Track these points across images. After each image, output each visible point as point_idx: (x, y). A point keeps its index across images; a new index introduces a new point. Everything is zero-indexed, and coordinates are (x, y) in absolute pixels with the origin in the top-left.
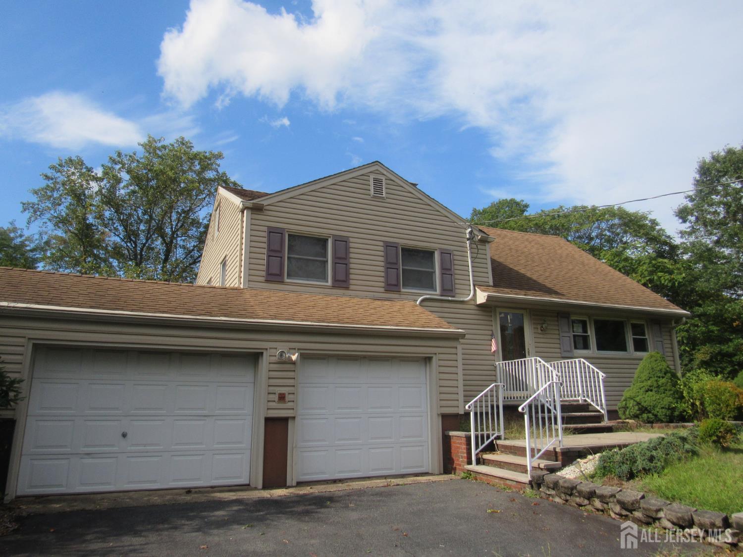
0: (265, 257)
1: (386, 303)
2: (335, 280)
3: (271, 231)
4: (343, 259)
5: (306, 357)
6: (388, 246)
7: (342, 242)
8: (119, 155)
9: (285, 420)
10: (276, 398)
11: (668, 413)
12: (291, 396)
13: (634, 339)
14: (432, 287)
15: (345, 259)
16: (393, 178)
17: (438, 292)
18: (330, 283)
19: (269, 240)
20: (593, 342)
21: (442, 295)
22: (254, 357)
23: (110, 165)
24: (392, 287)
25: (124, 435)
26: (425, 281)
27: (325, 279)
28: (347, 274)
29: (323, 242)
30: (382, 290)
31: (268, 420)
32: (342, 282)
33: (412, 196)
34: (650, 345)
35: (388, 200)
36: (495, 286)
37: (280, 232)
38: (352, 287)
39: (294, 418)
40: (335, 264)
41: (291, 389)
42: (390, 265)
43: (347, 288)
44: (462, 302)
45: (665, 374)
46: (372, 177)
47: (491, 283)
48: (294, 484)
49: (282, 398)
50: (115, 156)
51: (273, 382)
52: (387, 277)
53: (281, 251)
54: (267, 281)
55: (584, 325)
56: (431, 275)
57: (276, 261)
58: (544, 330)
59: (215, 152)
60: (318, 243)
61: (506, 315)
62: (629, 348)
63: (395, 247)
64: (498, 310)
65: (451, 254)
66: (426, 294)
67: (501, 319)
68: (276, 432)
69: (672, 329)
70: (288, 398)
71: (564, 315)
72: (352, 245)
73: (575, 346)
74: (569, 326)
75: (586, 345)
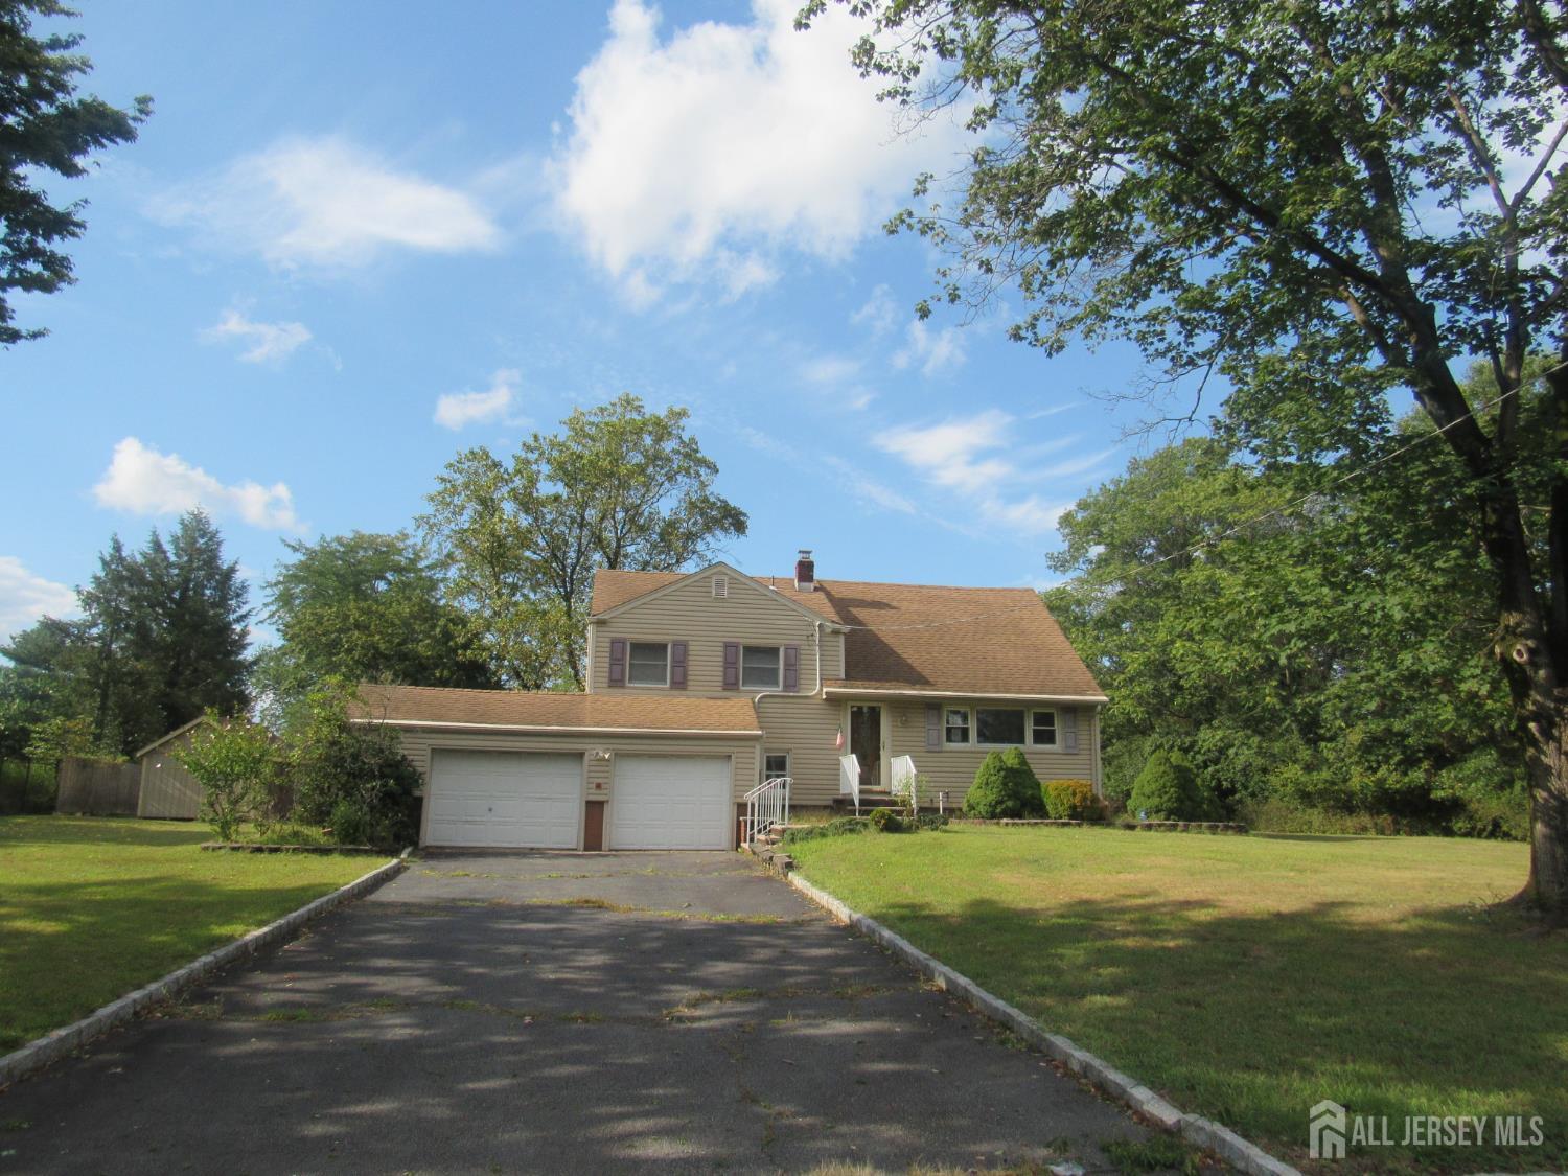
0: (607, 665)
1: (720, 703)
2: (673, 682)
3: (613, 642)
4: (681, 663)
5: (618, 755)
6: (727, 646)
7: (682, 647)
8: (536, 438)
9: (601, 804)
10: (593, 786)
11: (990, 809)
12: (606, 786)
13: (1034, 730)
14: (776, 683)
15: (684, 662)
16: (736, 576)
17: (781, 688)
18: (668, 685)
19: (612, 651)
20: (973, 734)
21: (784, 691)
22: (580, 755)
23: (523, 455)
24: (730, 685)
25: (490, 810)
26: (769, 677)
27: (665, 680)
28: (685, 675)
29: (664, 647)
30: (720, 689)
31: (588, 802)
32: (680, 684)
33: (756, 593)
34: (1058, 736)
35: (730, 600)
36: (848, 676)
37: (623, 642)
38: (689, 688)
39: (608, 801)
40: (673, 667)
41: (606, 780)
42: (729, 664)
43: (685, 689)
44: (807, 697)
45: (999, 771)
46: (714, 578)
47: (843, 676)
48: (607, 849)
49: (598, 786)
50: (531, 442)
51: (592, 774)
52: (725, 676)
53: (623, 658)
54: (610, 686)
55: (965, 718)
56: (775, 671)
57: (617, 668)
58: (905, 724)
59: (677, 409)
60: (658, 649)
61: (860, 708)
62: (1027, 740)
63: (736, 646)
64: (850, 704)
65: (796, 649)
66: (768, 690)
67: (853, 713)
68: (595, 811)
69: (1093, 717)
70: (603, 786)
71: (933, 706)
72: (691, 648)
73: (949, 740)
74: (940, 717)
75: (965, 737)
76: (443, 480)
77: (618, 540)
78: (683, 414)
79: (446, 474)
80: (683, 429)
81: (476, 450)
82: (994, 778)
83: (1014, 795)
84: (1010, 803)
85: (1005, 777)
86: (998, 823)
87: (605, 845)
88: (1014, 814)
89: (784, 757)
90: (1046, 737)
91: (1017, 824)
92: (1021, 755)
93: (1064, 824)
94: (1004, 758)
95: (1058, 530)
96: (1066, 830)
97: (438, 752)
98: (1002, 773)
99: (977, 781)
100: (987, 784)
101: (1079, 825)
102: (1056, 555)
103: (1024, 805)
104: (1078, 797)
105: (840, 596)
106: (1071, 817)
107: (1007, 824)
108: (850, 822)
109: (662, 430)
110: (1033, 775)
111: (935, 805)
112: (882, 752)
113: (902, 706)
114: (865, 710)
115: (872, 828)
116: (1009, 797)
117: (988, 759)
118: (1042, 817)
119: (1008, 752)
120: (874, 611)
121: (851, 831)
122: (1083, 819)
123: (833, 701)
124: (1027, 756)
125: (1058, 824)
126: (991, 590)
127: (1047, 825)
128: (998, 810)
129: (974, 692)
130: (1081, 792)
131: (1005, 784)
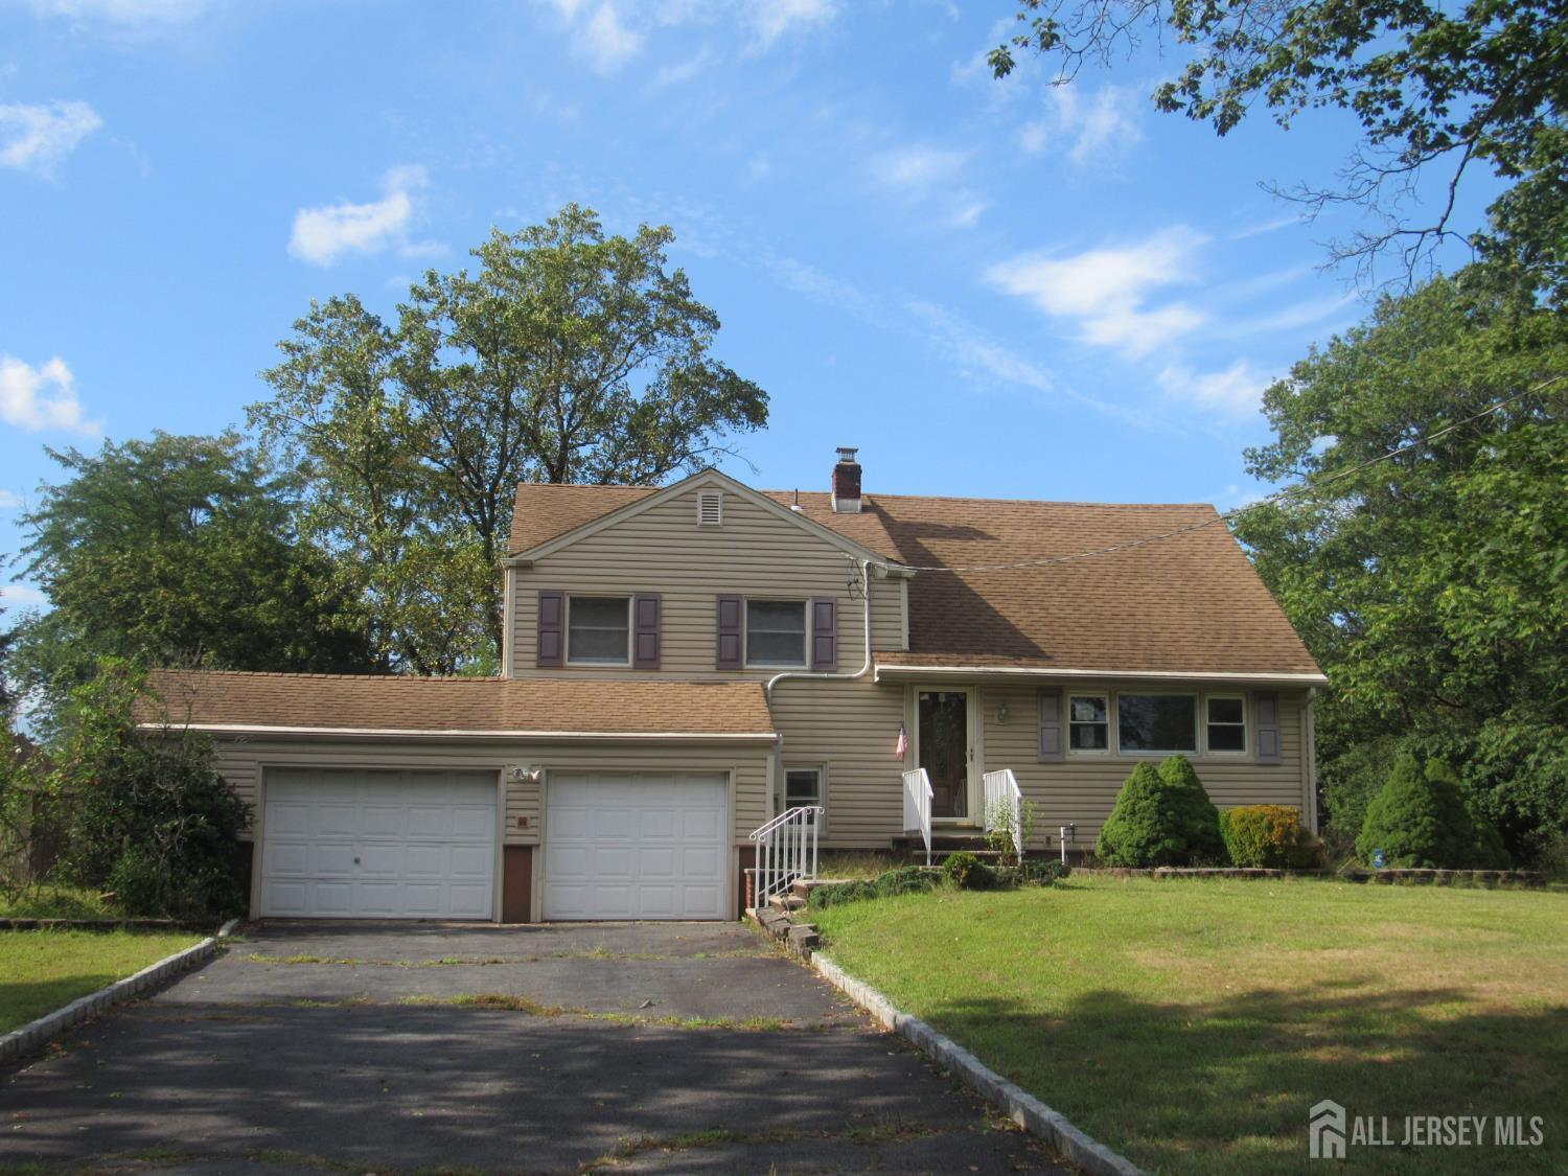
0: (535, 633)
1: (711, 690)
2: (637, 659)
3: (545, 596)
4: (650, 627)
5: (551, 774)
6: (722, 600)
7: (651, 604)
8: (432, 279)
9: (527, 850)
10: (515, 822)
11: (1137, 853)
12: (534, 822)
13: (1210, 728)
14: (801, 659)
15: (654, 626)
16: (736, 491)
17: (808, 666)
18: (630, 664)
19: (541, 611)
20: (1113, 736)
21: (813, 671)
22: (493, 775)
23: (413, 305)
24: (728, 662)
25: (357, 861)
26: (789, 649)
27: (624, 655)
28: (657, 647)
29: (623, 603)
30: (713, 668)
31: (508, 849)
32: (649, 661)
33: (769, 516)
34: (1248, 738)
35: (726, 529)
36: (914, 646)
37: (558, 596)
38: (663, 667)
39: (538, 846)
40: (637, 635)
41: (534, 813)
42: (726, 629)
43: (657, 669)
44: (849, 680)
45: (1152, 793)
46: (701, 494)
47: (906, 646)
48: (539, 920)
49: (523, 822)
50: (424, 285)
51: (512, 804)
52: (720, 649)
53: (559, 622)
54: (540, 667)
55: (1099, 705)
56: (800, 638)
57: (550, 637)
58: (1005, 720)
59: (654, 228)
60: (614, 607)
61: (934, 696)
62: (1199, 744)
63: (736, 600)
64: (918, 689)
65: (832, 604)
66: (785, 670)
67: (922, 703)
68: (518, 862)
69: (1305, 707)
70: (531, 823)
71: (1051, 691)
72: (665, 604)
73: (1076, 743)
74: (1060, 709)
75: (1100, 741)
76: (290, 348)
77: (564, 437)
78: (663, 236)
79: (295, 338)
80: (664, 260)
81: (341, 299)
82: (1144, 803)
83: (1177, 830)
84: (1169, 843)
85: (1161, 802)
86: (1150, 874)
87: (535, 913)
88: (1177, 859)
89: (816, 773)
90: (1228, 738)
91: (1181, 875)
92: (1187, 767)
93: (1255, 875)
94: (1161, 771)
95: (1263, 411)
96: (1258, 883)
97: (274, 773)
98: (1157, 796)
99: (1117, 809)
100: (1133, 813)
101: (1278, 876)
102: (1259, 452)
103: (1190, 846)
104: (1277, 831)
105: (904, 519)
106: (1266, 864)
107: (1164, 875)
108: (913, 874)
109: (631, 261)
110: (1206, 798)
111: (1054, 847)
112: (969, 765)
113: (999, 692)
114: (942, 699)
115: (948, 884)
116: (1168, 833)
117: (1136, 774)
118: (1219, 864)
119: (1168, 763)
120: (957, 544)
121: (915, 888)
122: (1284, 866)
123: (892, 685)
124: (1196, 769)
125: (1245, 875)
126: (1146, 507)
127: (1227, 876)
128: (1151, 854)
129: (1115, 668)
130: (1280, 825)
131: (1161, 813)
